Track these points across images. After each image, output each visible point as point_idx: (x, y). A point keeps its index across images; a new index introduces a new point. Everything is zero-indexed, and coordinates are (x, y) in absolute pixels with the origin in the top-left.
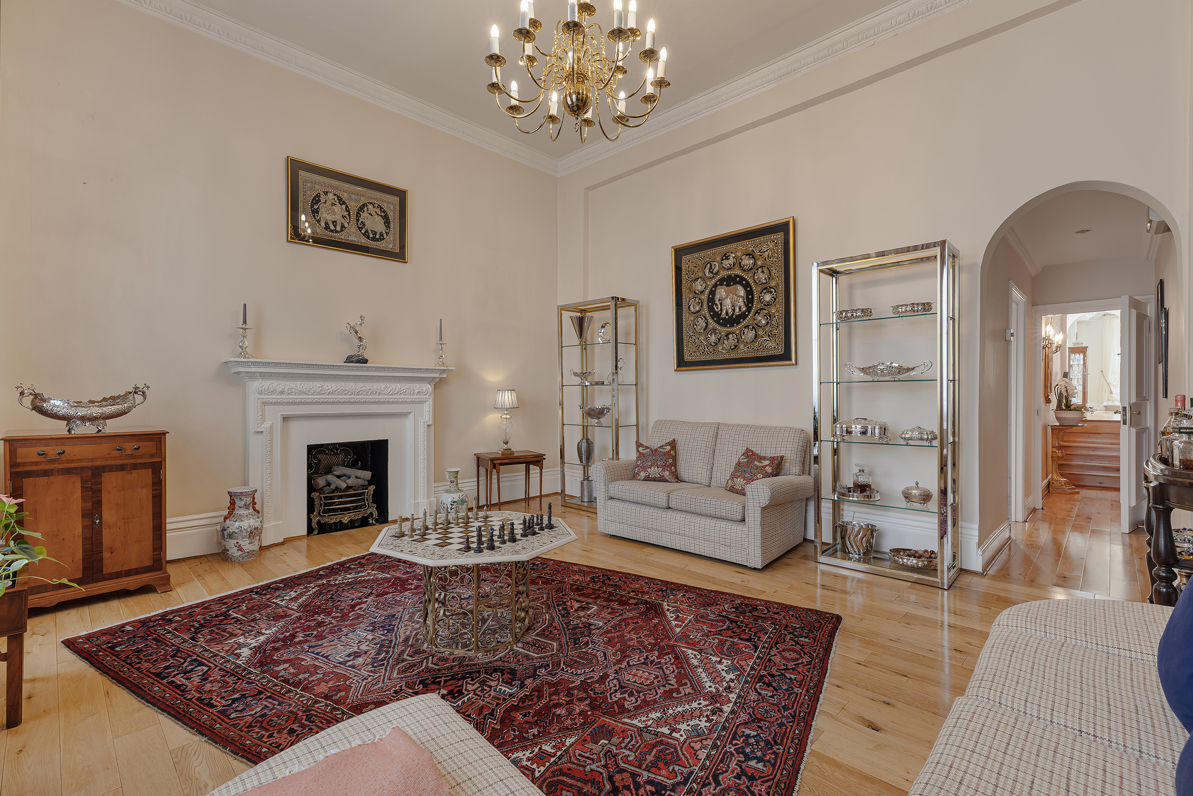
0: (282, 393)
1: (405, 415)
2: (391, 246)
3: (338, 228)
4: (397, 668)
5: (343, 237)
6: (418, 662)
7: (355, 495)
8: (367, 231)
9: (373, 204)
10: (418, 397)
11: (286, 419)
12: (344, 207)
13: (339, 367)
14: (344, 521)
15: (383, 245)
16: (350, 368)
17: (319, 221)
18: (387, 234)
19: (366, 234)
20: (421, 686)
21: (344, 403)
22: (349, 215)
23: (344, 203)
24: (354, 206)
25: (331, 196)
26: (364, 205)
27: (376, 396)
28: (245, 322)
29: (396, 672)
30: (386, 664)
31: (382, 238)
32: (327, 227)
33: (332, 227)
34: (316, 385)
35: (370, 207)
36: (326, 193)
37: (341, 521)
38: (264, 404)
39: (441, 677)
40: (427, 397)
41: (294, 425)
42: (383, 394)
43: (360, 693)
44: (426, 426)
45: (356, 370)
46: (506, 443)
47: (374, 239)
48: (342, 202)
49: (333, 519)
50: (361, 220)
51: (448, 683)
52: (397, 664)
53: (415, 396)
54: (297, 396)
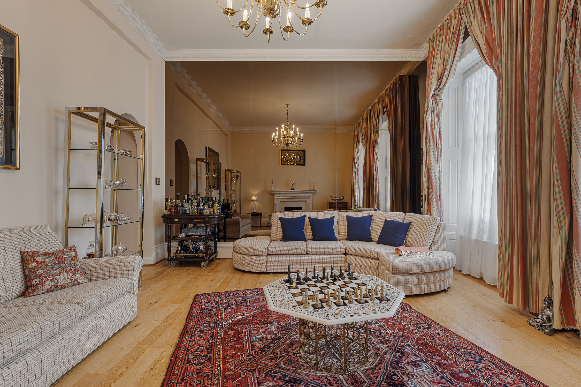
4: (391, 344)
6: (379, 343)
20: (382, 331)
29: (392, 342)
30: (397, 348)
39: (372, 331)
43: (410, 339)
51: (370, 328)
52: (391, 346)
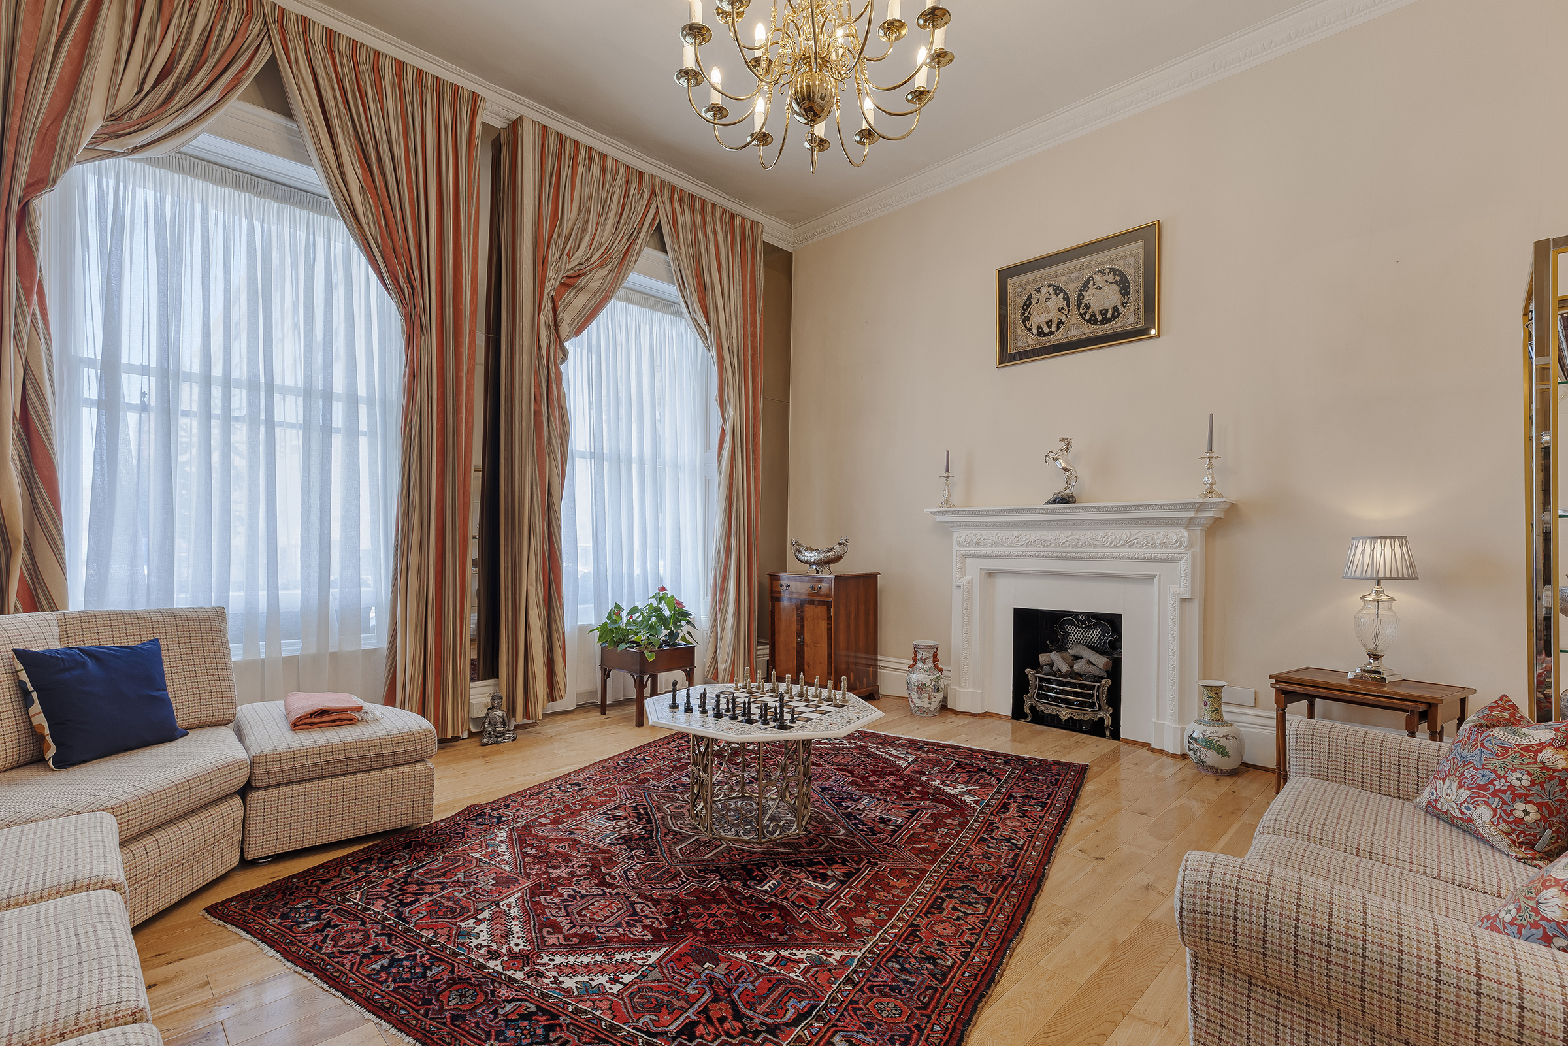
0: (978, 544)
1: (1149, 579)
2: (1131, 321)
3: (1054, 328)
5: (1060, 337)
7: (1081, 686)
8: (1093, 315)
9: (1102, 272)
10: (1163, 550)
11: (990, 574)
12: (1061, 295)
13: (1040, 511)
14: (1061, 717)
15: (1118, 325)
16: (1052, 511)
17: (1030, 330)
18: (1124, 304)
19: (1093, 321)
21: (1047, 557)
22: (1068, 306)
23: (1062, 290)
24: (1073, 289)
25: (1044, 290)
26: (1091, 278)
27: (1091, 549)
28: (948, 470)
31: (1116, 313)
32: (1040, 332)
33: (1046, 330)
34: (1012, 534)
35: (1098, 278)
36: (1038, 291)
37: (1057, 715)
38: (965, 556)
40: (1182, 550)
41: (1002, 583)
42: (1101, 546)
44: (1178, 601)
45: (1064, 513)
46: (1376, 657)
47: (1105, 320)
48: (1057, 290)
49: (1049, 710)
50: (1084, 302)
53: (1158, 550)
54: (993, 548)
